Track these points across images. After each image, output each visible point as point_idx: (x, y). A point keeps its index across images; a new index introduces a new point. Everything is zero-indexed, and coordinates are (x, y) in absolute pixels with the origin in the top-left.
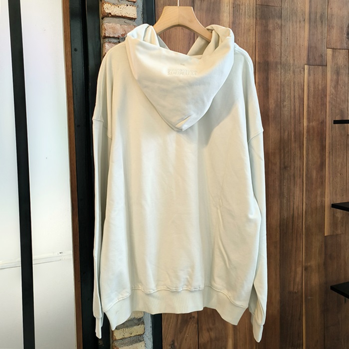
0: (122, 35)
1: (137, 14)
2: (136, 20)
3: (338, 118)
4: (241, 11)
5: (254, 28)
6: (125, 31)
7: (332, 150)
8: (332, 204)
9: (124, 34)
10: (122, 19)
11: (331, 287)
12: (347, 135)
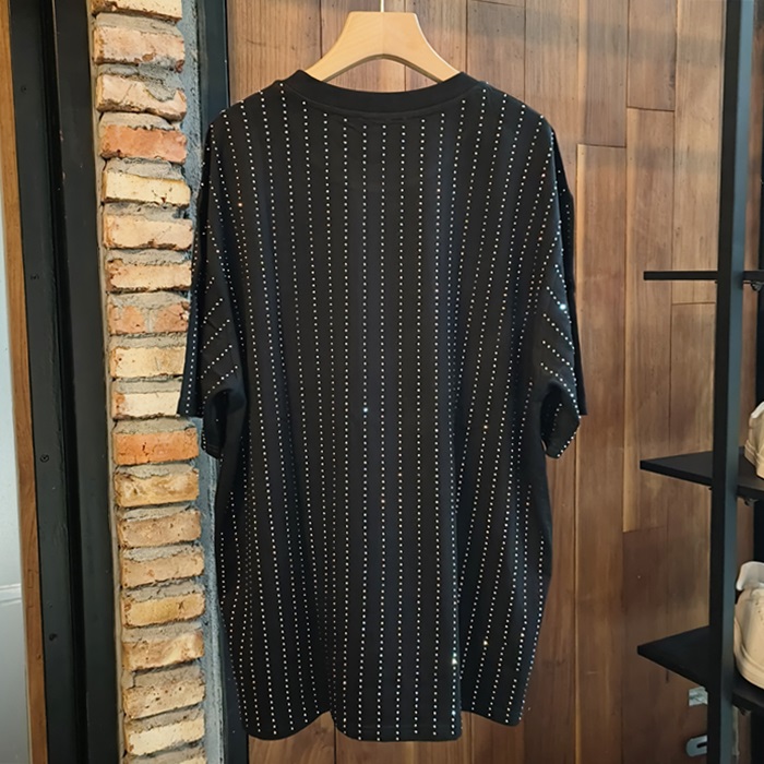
0: (144, 57)
1: (183, 8)
2: (179, 23)
3: (651, 268)
4: (431, 12)
5: (463, 55)
6: (152, 47)
7: (639, 339)
8: (641, 462)
9: (151, 57)
10: (145, 19)
11: (639, 647)
12: (672, 305)
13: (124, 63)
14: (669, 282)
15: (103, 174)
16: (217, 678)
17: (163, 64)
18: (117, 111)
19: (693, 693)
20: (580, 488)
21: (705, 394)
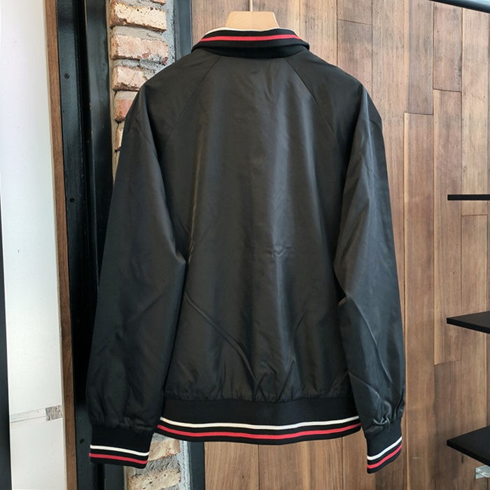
0: (143, 55)
1: (167, 23)
2: (164, 33)
3: (449, 192)
4: (316, 28)
5: (335, 55)
6: (148, 49)
7: (442, 238)
8: (448, 319)
9: (148, 55)
10: (144, 30)
11: (448, 441)
12: (462, 216)
13: (131, 59)
14: (460, 201)
15: (117, 132)
16: (187, 467)
17: (155, 60)
18: (126, 90)
19: (478, 470)
20: (408, 337)
21: (482, 274)
